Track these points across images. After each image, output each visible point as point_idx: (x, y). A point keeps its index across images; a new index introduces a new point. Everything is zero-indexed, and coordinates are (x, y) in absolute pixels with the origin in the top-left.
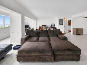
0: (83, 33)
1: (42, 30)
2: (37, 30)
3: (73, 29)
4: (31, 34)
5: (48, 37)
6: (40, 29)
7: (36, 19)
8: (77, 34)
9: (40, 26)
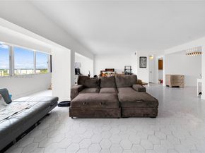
0: (185, 85)
1: (105, 77)
2: (95, 76)
3: (166, 75)
4: (87, 84)
5: (116, 88)
6: (101, 75)
7: (94, 56)
8: (173, 87)
9: (101, 72)
